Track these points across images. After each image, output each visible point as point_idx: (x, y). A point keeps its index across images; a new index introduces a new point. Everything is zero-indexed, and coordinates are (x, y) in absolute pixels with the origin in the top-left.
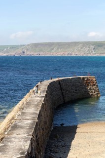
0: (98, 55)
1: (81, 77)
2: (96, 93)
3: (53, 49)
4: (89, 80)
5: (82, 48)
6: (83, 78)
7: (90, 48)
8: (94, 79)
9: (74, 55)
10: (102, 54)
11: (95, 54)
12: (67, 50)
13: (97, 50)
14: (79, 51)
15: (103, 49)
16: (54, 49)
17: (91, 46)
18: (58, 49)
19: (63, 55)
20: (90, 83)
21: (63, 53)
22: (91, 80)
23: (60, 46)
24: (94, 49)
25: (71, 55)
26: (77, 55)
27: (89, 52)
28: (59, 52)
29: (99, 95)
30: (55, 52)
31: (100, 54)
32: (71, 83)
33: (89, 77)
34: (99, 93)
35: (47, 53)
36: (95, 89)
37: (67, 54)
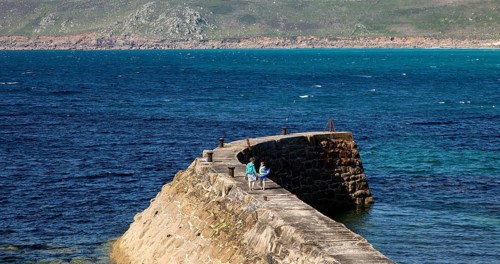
0: (214, 45)
2: (359, 192)
3: (36, 23)
5: (152, 18)
7: (183, 17)
8: (351, 143)
9: (121, 45)
10: (231, 40)
11: (204, 41)
12: (93, 27)
13: (211, 27)
14: (141, 28)
15: (233, 22)
16: (43, 23)
17: (189, 11)
18: (57, 21)
19: (79, 47)
20: (335, 155)
21: (78, 37)
22: (341, 148)
23: (64, 10)
24: (200, 21)
25: (111, 44)
26: (133, 45)
27: (182, 32)
28: (62, 35)
29: (367, 200)
30: (47, 33)
31: (224, 41)
32: (279, 156)
33: (335, 136)
34: (368, 192)
35: (15, 38)
36: (354, 179)
37: (94, 42)
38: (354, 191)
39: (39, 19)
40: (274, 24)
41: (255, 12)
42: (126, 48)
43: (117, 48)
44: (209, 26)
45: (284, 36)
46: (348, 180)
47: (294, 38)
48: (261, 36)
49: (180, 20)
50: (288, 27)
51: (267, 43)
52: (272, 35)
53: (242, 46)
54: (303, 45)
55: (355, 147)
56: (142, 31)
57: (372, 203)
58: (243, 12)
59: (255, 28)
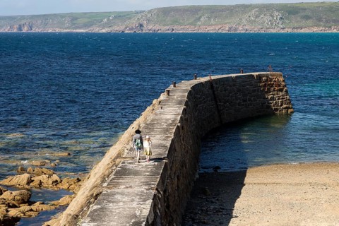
0: (289, 31)
1: (255, 74)
2: (284, 106)
3: (199, 19)
4: (271, 80)
5: (257, 17)
6: (260, 77)
7: (273, 16)
8: (281, 79)
9: (240, 30)
10: (297, 28)
11: (283, 29)
12: (227, 21)
13: (287, 21)
14: (251, 22)
15: (299, 19)
16: (202, 19)
17: (276, 13)
18: (209, 18)
19: (220, 31)
20: (272, 85)
21: (220, 26)
22: (275, 81)
23: (213, 12)
24: (281, 18)
25: (235, 30)
26: (247, 30)
27: (272, 24)
28: (212, 25)
29: (290, 111)
30: (204, 25)
31: (294, 28)
32: (234, 85)
33: (271, 75)
34: (291, 106)
35: (188, 26)
36: (282, 99)
37: (227, 29)
38: (282, 105)
39: (200, 17)
40: (320, 20)
41: (310, 14)
42: (243, 32)
43: (239, 32)
44: (285, 20)
45: (325, 26)
46: (279, 99)
47: (330, 27)
48: (313, 26)
49: (271, 18)
50: (327, 22)
51: (316, 30)
52: (318, 26)
53: (303, 31)
54: (335, 31)
55: (284, 81)
56: (252, 23)
57: (292, 112)
58: (303, 14)
59: (310, 22)
